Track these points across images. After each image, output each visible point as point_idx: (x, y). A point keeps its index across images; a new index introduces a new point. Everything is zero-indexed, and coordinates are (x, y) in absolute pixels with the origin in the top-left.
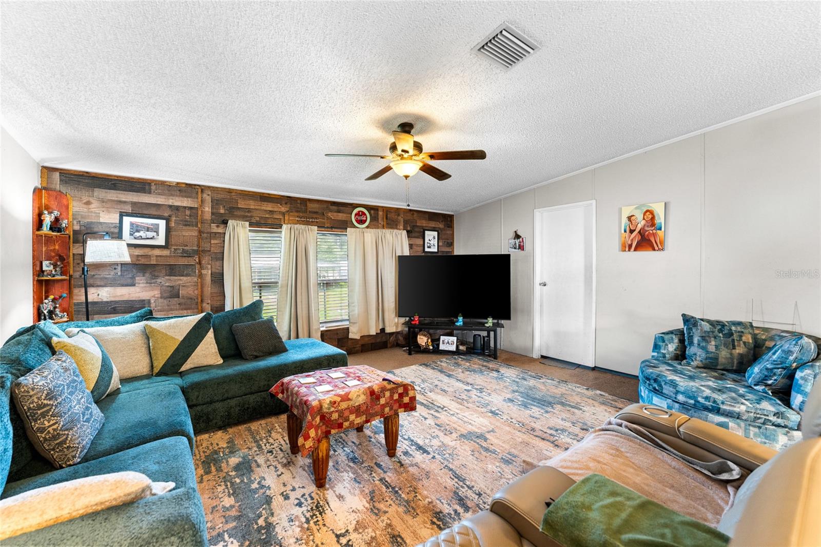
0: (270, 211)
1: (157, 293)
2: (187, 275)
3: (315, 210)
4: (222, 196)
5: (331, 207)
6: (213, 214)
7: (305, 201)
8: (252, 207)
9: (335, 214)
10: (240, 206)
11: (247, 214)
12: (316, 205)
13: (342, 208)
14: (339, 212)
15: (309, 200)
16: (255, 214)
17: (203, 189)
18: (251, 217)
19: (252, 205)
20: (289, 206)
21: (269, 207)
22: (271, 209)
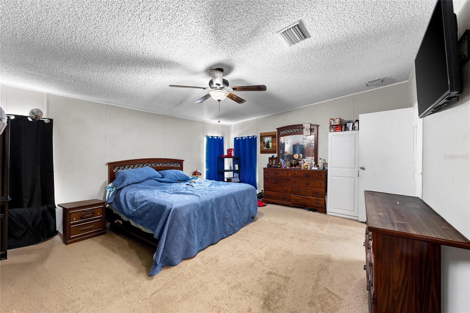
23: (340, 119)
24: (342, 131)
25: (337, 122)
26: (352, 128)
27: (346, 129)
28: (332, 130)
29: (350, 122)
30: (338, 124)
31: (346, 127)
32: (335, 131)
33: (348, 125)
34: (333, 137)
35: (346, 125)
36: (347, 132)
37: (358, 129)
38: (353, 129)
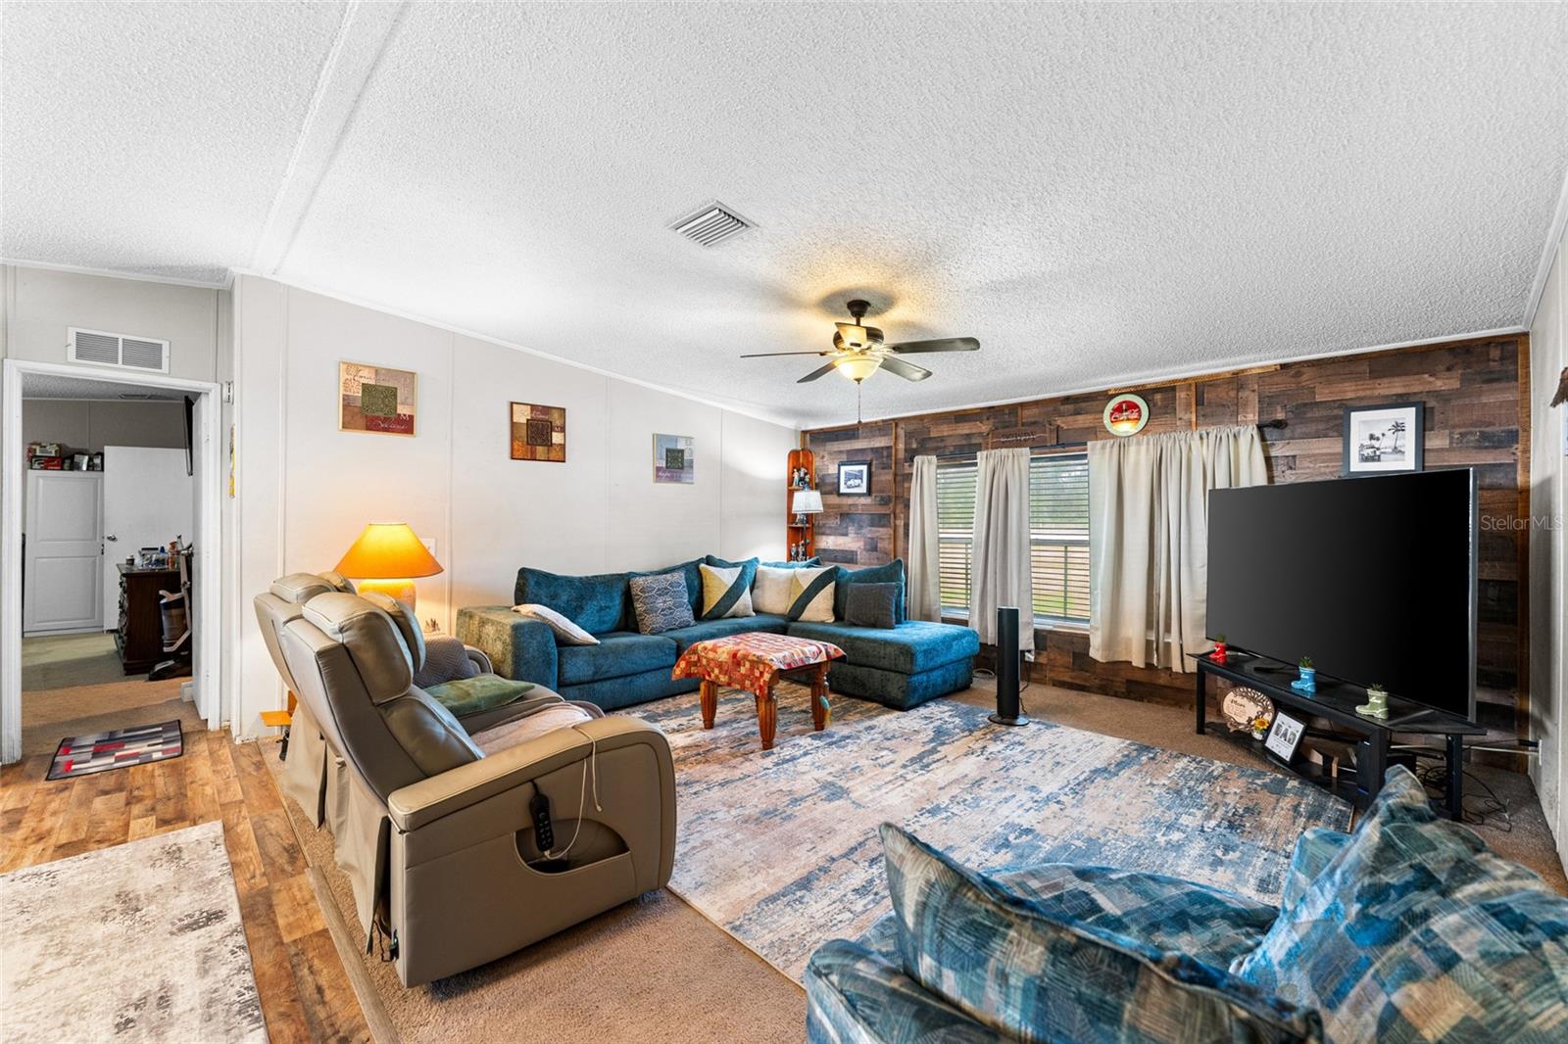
0: (967, 435)
1: (861, 544)
2: (883, 526)
3: (1033, 420)
4: (915, 427)
5: (1062, 408)
6: (906, 450)
7: (1014, 408)
8: (945, 434)
9: (1070, 418)
10: (932, 435)
11: (940, 444)
12: (1035, 411)
13: (1083, 405)
14: (1077, 413)
15: (1022, 405)
16: (949, 442)
17: (896, 422)
18: (945, 447)
19: (945, 430)
20: (992, 421)
21: (965, 429)
22: (968, 432)
23: (58, 445)
24: (62, 469)
25: (52, 451)
26: (88, 466)
27: (75, 467)
28: (36, 466)
29: (82, 453)
30: (53, 455)
31: (72, 462)
32: (46, 468)
33: (77, 458)
34: (41, 481)
35: (72, 458)
36: (75, 474)
37: (103, 470)
38: (91, 467)
